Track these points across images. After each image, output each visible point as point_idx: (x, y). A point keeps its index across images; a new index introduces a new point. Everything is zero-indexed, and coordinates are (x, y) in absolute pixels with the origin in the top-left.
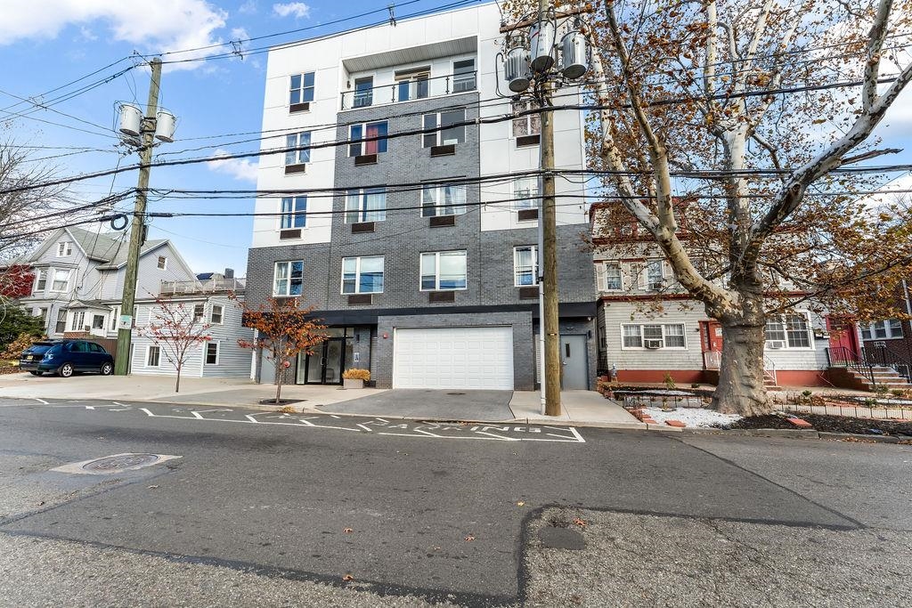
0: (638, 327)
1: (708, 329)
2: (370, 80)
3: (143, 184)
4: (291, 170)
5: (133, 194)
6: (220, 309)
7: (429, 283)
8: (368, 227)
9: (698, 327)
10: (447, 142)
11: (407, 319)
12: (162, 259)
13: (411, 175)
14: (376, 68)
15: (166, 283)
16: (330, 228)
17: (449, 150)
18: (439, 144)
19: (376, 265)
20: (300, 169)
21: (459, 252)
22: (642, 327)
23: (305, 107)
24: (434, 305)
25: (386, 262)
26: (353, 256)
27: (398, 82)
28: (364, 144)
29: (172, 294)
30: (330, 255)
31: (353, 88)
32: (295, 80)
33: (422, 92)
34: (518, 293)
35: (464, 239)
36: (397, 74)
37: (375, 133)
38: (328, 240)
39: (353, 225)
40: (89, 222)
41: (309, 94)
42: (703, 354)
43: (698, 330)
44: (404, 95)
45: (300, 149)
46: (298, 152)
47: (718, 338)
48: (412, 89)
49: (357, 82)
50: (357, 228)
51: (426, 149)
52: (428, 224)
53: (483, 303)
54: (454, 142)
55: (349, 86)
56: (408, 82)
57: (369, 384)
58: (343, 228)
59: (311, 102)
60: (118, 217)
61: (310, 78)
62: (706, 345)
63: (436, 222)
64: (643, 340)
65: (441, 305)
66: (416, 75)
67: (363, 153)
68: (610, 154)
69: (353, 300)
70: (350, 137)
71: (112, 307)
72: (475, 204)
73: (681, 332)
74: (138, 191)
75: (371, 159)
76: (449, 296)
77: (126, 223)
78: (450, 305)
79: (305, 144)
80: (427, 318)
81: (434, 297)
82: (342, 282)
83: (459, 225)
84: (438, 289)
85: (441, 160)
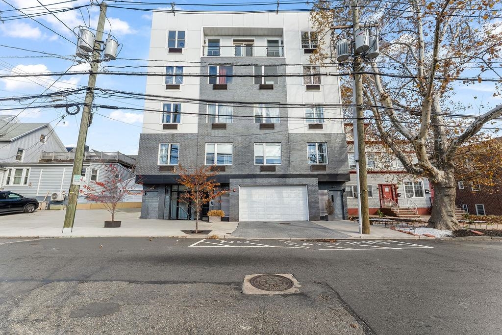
0: (351, 187)
1: (382, 188)
2: (218, 41)
3: (92, 85)
4: (169, 87)
5: (85, 91)
6: (96, 171)
7: (260, 160)
8: (223, 126)
9: (378, 187)
10: (268, 83)
11: (248, 181)
12: (43, 137)
13: (248, 98)
14: (222, 35)
15: (45, 153)
16: (197, 125)
17: (270, 87)
18: (263, 83)
19: (228, 149)
20: (176, 87)
21: (277, 144)
22: (353, 187)
23: (179, 51)
24: (263, 173)
25: (234, 147)
26: (213, 143)
27: (234, 45)
28: (218, 78)
29: (51, 160)
30: (198, 141)
31: (207, 44)
32: (172, 34)
33: (250, 53)
34: (309, 168)
35: (280, 137)
36: (234, 41)
37: (224, 72)
38: (196, 132)
39: (213, 124)
40: (44, 107)
41: (182, 43)
42: (380, 200)
43: (378, 188)
44: (238, 53)
45: (176, 75)
46: (174, 77)
47: (386, 192)
48: (243, 50)
49: (210, 41)
50: (215, 126)
51: (256, 85)
52: (259, 127)
53: (291, 173)
54: (272, 83)
55: (205, 43)
56: (240, 46)
57: (225, 219)
58: (206, 126)
59: (183, 49)
60: (71, 105)
61: (182, 34)
62: (381, 196)
63: (263, 126)
64: (353, 193)
65: (268, 173)
66: (246, 43)
67: (218, 83)
68: (387, 99)
69: (213, 169)
70: (209, 72)
71: (7, 168)
72: (284, 118)
73: (370, 190)
74: (89, 89)
75: (224, 87)
76: (273, 168)
77: (79, 110)
78: (273, 173)
79: (179, 73)
80: (259, 181)
81: (263, 168)
82: (206, 158)
83: (277, 129)
84: (265, 164)
85: (265, 92)
